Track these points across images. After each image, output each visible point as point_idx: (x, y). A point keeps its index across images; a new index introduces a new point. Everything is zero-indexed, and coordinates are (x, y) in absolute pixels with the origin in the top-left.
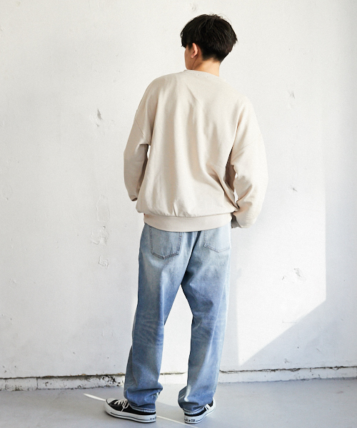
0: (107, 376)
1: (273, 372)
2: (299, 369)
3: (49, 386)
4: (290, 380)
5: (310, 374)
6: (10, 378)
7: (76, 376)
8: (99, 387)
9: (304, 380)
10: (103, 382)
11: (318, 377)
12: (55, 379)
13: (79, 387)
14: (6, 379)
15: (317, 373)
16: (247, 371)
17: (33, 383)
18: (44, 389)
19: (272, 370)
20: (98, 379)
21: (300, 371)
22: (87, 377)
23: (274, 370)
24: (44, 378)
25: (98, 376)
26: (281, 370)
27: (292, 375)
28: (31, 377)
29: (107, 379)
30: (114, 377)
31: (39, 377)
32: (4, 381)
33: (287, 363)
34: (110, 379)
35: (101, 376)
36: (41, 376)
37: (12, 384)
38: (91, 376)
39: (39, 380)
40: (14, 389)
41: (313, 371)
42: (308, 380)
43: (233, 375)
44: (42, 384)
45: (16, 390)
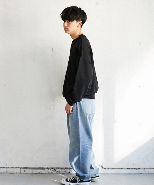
0: (52, 168)
1: (127, 170)
2: (139, 168)
3: (26, 172)
4: (135, 174)
5: (145, 171)
6: (9, 168)
7: (38, 168)
8: (48, 173)
9: (141, 173)
10: (50, 171)
11: (148, 172)
12: (29, 169)
13: (39, 173)
14: (6, 168)
15: (147, 171)
16: (116, 168)
17: (18, 170)
18: (24, 173)
19: (127, 169)
20: (48, 170)
21: (140, 169)
22: (43, 169)
23: (128, 169)
24: (24, 168)
25: (48, 168)
26: (131, 169)
27: (136, 171)
28: (18, 168)
29: (52, 170)
30: (55, 169)
31: (22, 168)
32: (6, 169)
33: (134, 166)
34: (54, 170)
35: (49, 168)
36: (23, 167)
37: (9, 170)
38: (45, 168)
39: (21, 169)
40: (10, 173)
41: (145, 169)
42: (143, 173)
43: (109, 170)
44: (23, 171)
45: (11, 173)
